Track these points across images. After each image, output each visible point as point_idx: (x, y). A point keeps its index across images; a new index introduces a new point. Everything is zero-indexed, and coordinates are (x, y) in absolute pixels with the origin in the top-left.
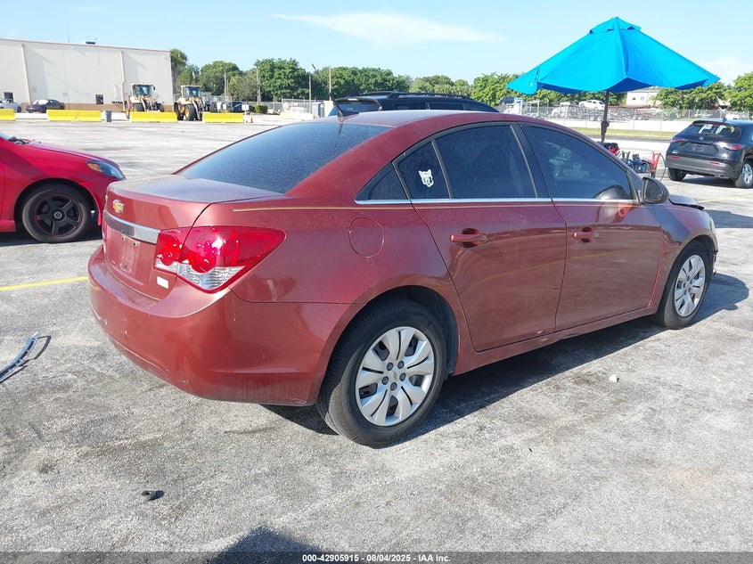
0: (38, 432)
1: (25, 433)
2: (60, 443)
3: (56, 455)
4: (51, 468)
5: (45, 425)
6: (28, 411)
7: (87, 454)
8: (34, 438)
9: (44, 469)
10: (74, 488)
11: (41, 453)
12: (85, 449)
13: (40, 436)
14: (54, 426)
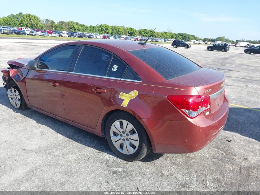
0: (240, 170)
1: (244, 172)
2: (237, 162)
3: (241, 160)
4: (245, 158)
5: (237, 170)
6: (237, 180)
7: (233, 155)
8: (243, 168)
9: (246, 159)
10: (243, 152)
11: (244, 163)
12: (232, 157)
13: (241, 168)
14: (234, 168)
